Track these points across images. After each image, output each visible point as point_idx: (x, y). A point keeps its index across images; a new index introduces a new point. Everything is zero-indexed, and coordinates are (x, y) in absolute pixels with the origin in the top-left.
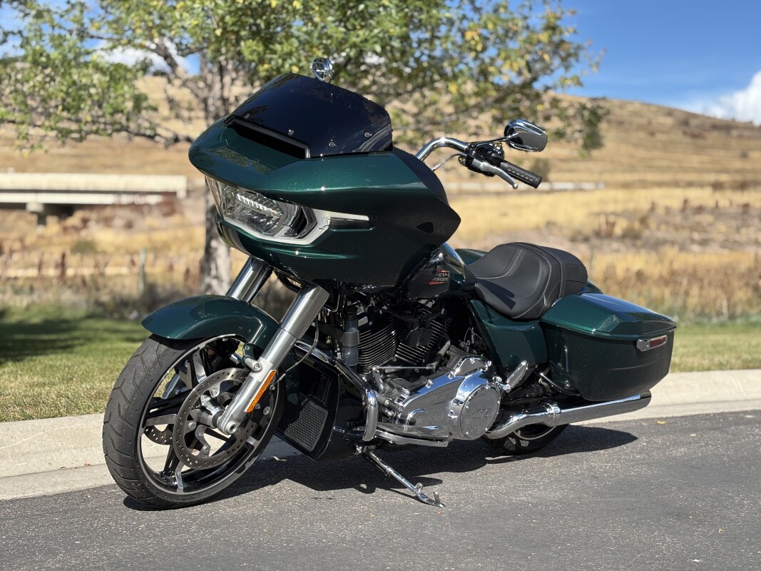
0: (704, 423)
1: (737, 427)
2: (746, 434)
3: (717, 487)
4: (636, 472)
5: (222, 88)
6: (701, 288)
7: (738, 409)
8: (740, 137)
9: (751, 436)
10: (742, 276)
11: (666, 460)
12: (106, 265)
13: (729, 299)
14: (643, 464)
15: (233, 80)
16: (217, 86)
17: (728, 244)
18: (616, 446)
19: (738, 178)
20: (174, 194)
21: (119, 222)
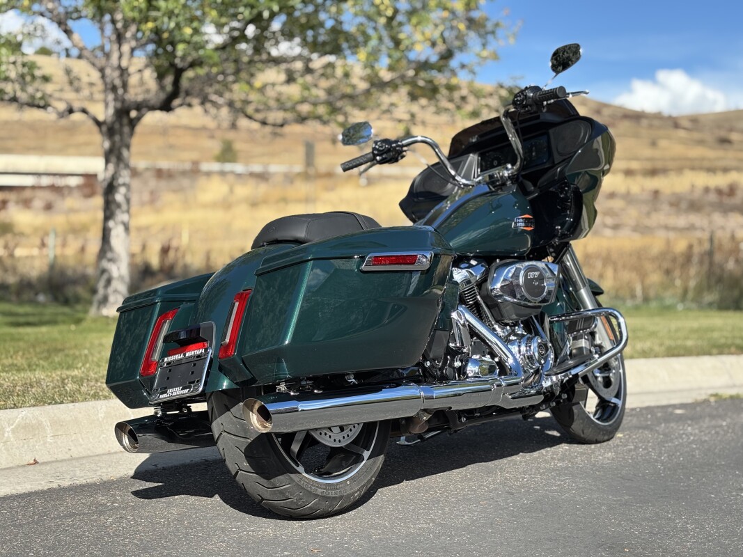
0: (631, 421)
1: (668, 425)
2: (679, 434)
3: (653, 505)
4: (559, 485)
5: (120, 57)
6: (615, 270)
7: (664, 402)
8: (651, 126)
9: (684, 436)
10: (654, 259)
11: (592, 469)
12: (16, 246)
13: (643, 283)
14: (566, 475)
15: (133, 50)
16: (115, 56)
17: (640, 229)
18: (535, 451)
19: (648, 165)
20: (95, 176)
21: (38, 203)
